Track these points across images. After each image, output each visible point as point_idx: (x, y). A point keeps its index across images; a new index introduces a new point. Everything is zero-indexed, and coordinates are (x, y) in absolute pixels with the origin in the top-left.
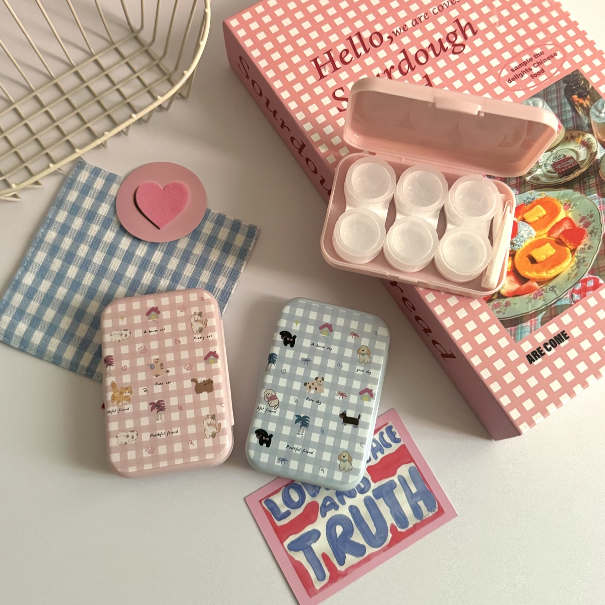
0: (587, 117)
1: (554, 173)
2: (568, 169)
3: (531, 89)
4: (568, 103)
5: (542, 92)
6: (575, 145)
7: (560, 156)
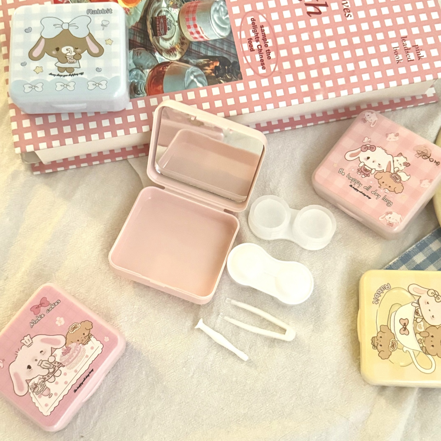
0: (195, 64)
1: (158, 15)
2: (156, 27)
3: (239, 33)
4: (215, 55)
5: (232, 40)
6: (175, 41)
7: (171, 26)
